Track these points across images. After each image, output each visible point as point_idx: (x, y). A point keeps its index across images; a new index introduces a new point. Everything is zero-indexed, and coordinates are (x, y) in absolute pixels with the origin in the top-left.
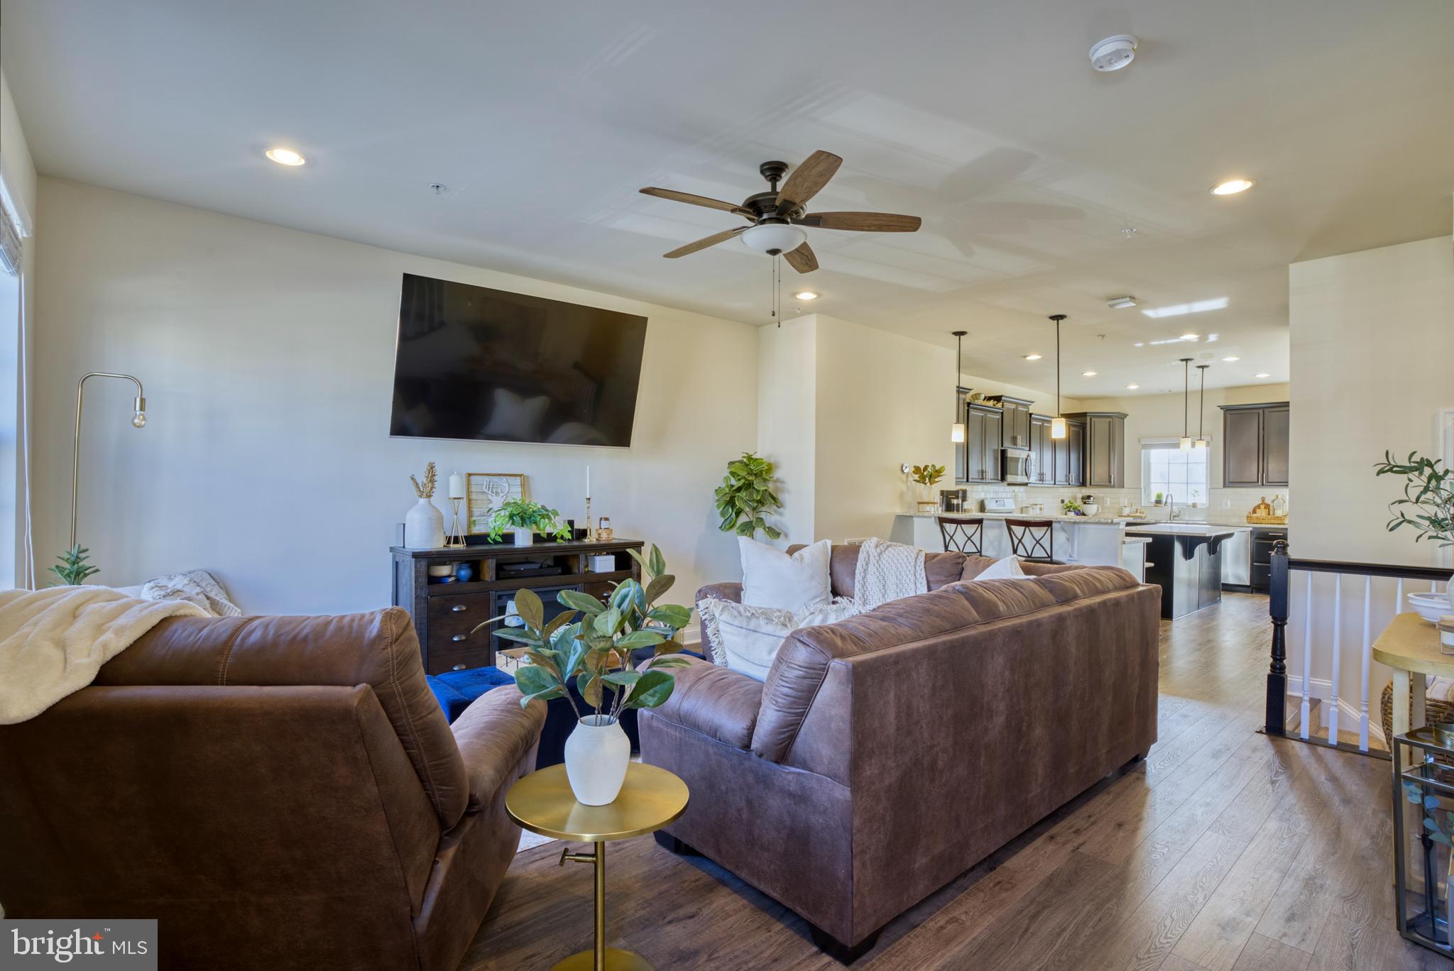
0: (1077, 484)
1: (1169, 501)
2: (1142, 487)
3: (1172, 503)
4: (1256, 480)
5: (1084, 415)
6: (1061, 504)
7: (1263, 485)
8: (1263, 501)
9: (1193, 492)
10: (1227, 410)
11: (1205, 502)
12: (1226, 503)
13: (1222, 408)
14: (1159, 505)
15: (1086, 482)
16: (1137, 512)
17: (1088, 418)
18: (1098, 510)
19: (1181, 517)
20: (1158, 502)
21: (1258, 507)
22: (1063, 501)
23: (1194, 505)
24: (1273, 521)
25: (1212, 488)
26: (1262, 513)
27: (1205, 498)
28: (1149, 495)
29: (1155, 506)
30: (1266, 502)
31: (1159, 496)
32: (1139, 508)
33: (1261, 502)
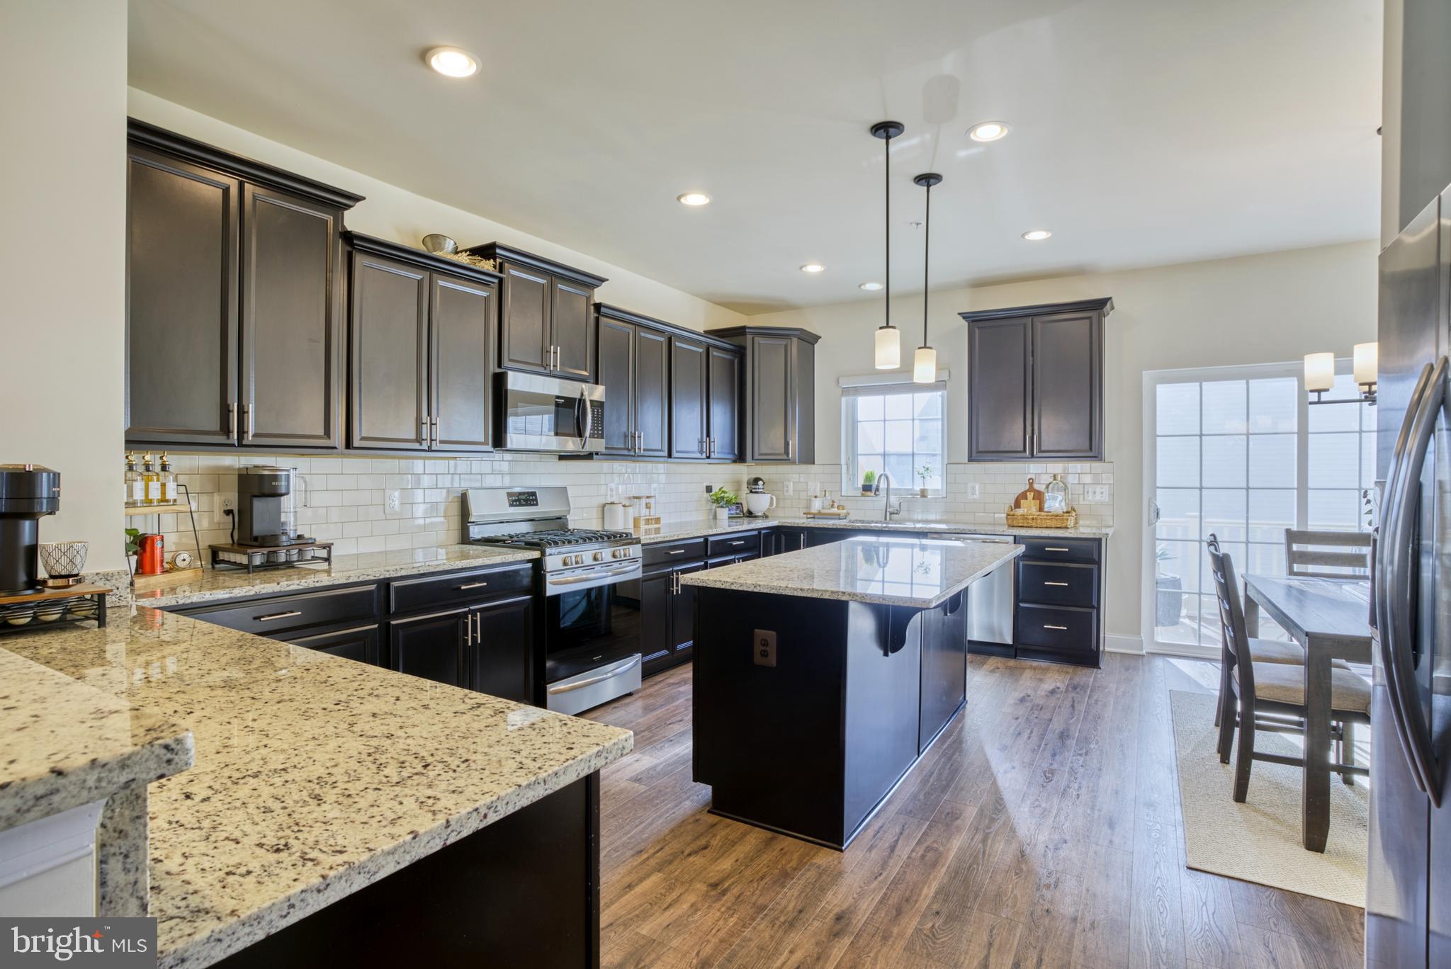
0: (731, 456)
1: (883, 485)
2: (843, 462)
3: (888, 489)
4: (1022, 449)
5: (740, 331)
6: (706, 495)
7: (1032, 456)
8: (1031, 485)
9: (922, 470)
10: (976, 320)
11: (939, 487)
12: (974, 488)
13: (965, 316)
14: (869, 493)
15: (745, 455)
16: (832, 506)
17: (749, 337)
18: (771, 504)
19: (903, 514)
20: (867, 488)
21: (1023, 496)
22: (709, 489)
23: (923, 493)
24: (1049, 523)
25: (950, 464)
26: (1029, 507)
27: (939, 478)
28: (852, 477)
29: (863, 495)
30: (1036, 486)
31: (869, 478)
32: (836, 498)
33: (1027, 487)
